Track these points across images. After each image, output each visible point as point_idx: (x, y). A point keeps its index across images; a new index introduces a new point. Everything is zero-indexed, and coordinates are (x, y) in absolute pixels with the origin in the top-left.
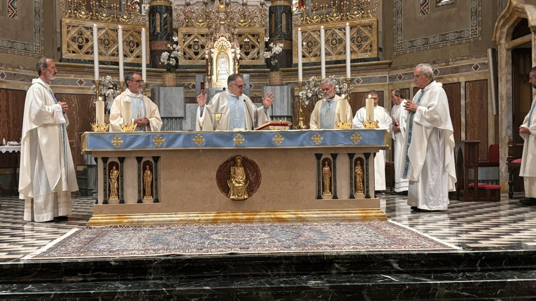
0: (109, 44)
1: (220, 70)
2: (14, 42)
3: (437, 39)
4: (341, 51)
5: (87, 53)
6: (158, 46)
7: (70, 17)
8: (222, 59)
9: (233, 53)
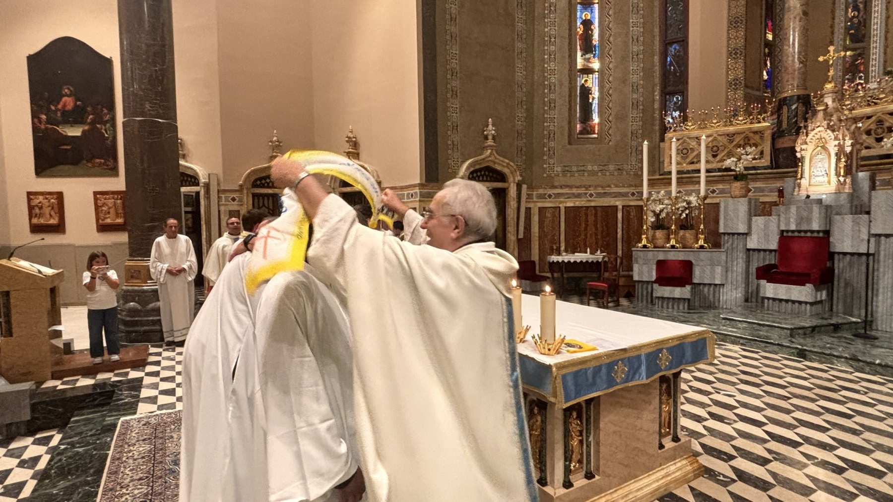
0: (718, 150)
1: (815, 171)
2: (606, 165)
5: (693, 163)
6: (783, 143)
7: (674, 131)
8: (819, 156)
9: (835, 146)
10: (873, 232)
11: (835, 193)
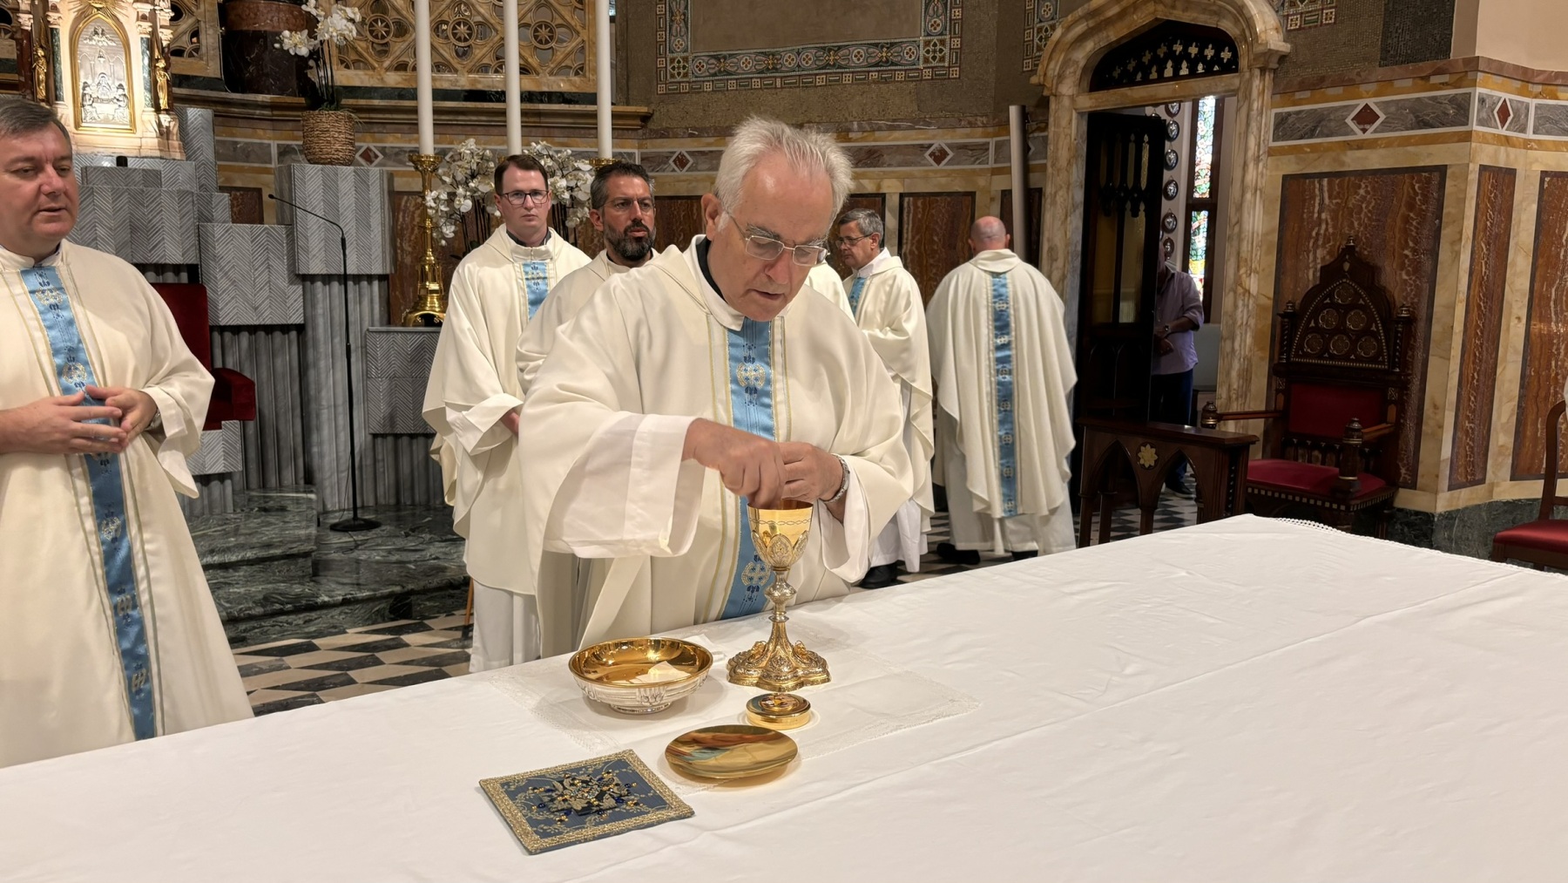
1: (89, 82)
3: (809, 59)
4: (486, 61)
8: (96, 37)
9: (144, 18)
10: (303, 271)
11: (161, 158)
